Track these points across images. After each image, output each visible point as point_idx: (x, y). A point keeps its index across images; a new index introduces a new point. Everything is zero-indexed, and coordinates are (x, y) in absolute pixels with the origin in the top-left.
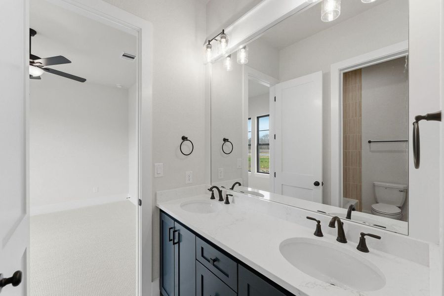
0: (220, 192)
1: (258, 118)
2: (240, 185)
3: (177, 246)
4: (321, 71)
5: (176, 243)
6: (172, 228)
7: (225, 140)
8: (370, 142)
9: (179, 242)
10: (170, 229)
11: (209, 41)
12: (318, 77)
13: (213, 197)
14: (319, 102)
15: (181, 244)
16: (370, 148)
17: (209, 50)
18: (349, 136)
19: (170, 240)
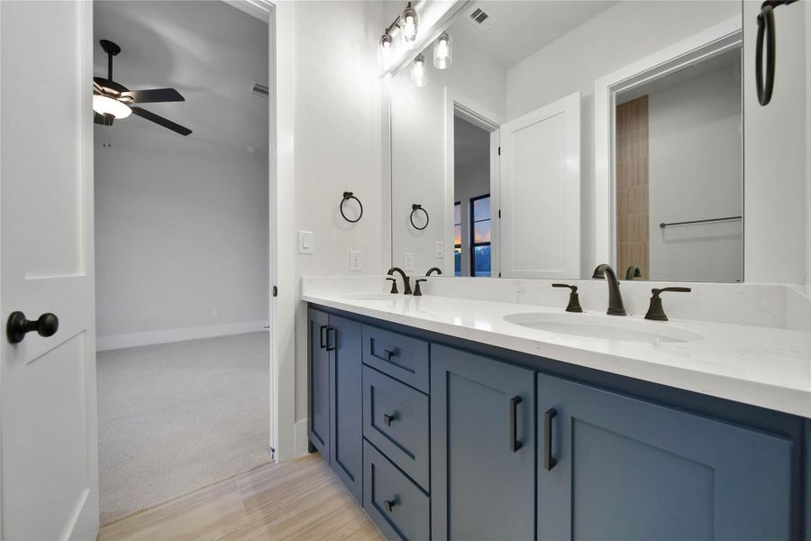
0: (406, 279)
1: (472, 201)
2: (439, 272)
3: (333, 352)
4: (578, 93)
5: (332, 349)
6: (325, 327)
7: (416, 207)
8: (663, 226)
9: (336, 349)
10: (322, 327)
11: (387, 31)
12: (572, 103)
13: (394, 290)
14: (573, 163)
15: (340, 351)
16: (663, 235)
17: (386, 44)
18: (627, 218)
19: (322, 347)
